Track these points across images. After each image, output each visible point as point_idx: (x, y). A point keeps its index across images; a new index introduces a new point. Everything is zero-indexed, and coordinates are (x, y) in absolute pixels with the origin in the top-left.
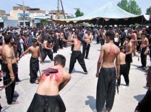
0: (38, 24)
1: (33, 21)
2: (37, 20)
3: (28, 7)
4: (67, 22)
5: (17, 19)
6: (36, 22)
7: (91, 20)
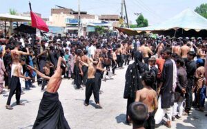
0: (91, 34)
1: (85, 29)
2: (90, 28)
3: (71, 10)
4: (139, 32)
5: (65, 25)
6: (89, 30)
7: (167, 31)
